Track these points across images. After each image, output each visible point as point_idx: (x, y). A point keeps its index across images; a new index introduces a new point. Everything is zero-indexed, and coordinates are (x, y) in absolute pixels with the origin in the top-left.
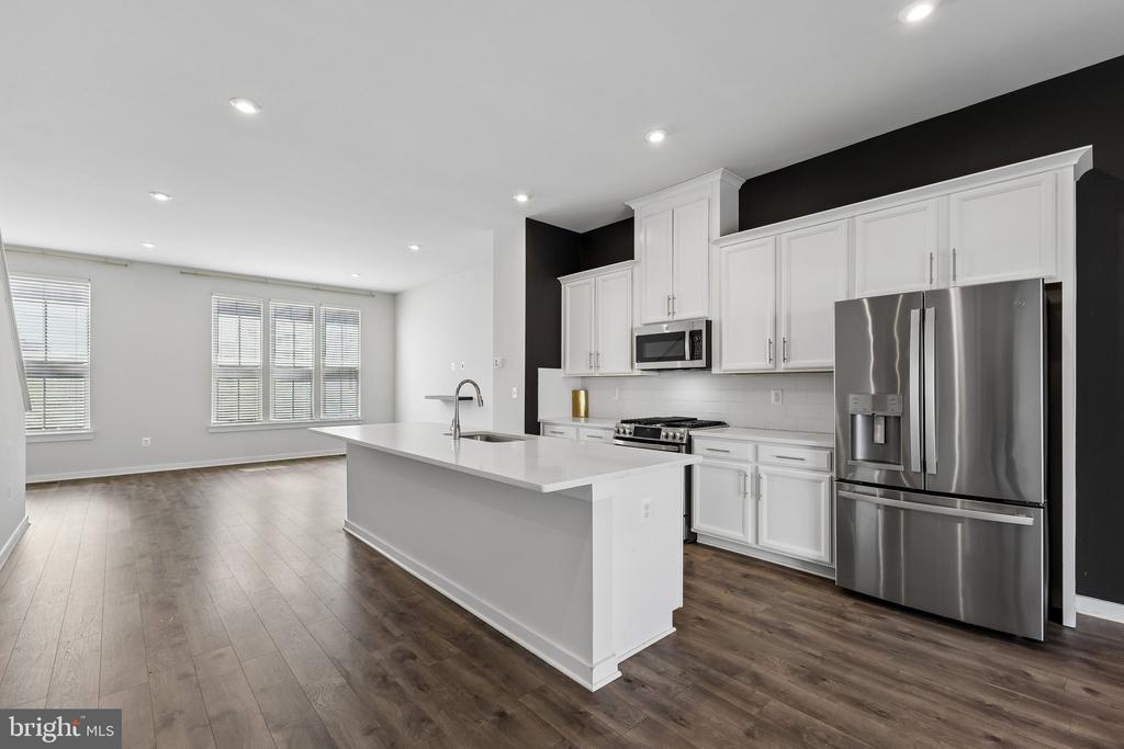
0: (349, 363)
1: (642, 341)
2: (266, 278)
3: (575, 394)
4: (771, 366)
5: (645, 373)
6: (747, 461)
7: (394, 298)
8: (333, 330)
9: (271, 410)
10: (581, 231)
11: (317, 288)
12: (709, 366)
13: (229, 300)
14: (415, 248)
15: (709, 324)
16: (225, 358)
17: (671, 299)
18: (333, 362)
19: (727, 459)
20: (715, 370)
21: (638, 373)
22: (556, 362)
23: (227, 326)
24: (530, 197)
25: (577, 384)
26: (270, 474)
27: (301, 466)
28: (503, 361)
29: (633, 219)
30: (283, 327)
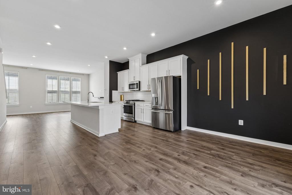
0: (78, 90)
1: (130, 85)
2: (59, 71)
3: (121, 96)
4: (148, 89)
5: (131, 91)
6: (142, 107)
7: (89, 75)
8: (74, 82)
9: (60, 100)
10: (122, 62)
11: (70, 73)
12: (140, 90)
13: (50, 76)
14: (89, 65)
15: (140, 82)
16: (49, 89)
17: (134, 77)
18: (74, 90)
19: (139, 106)
20: (141, 91)
21: (130, 91)
22: (116, 89)
23: (49, 82)
24: (108, 57)
25: (122, 94)
26: (59, 114)
27: (66, 112)
28: (106, 89)
29: (129, 61)
30: (62, 82)
